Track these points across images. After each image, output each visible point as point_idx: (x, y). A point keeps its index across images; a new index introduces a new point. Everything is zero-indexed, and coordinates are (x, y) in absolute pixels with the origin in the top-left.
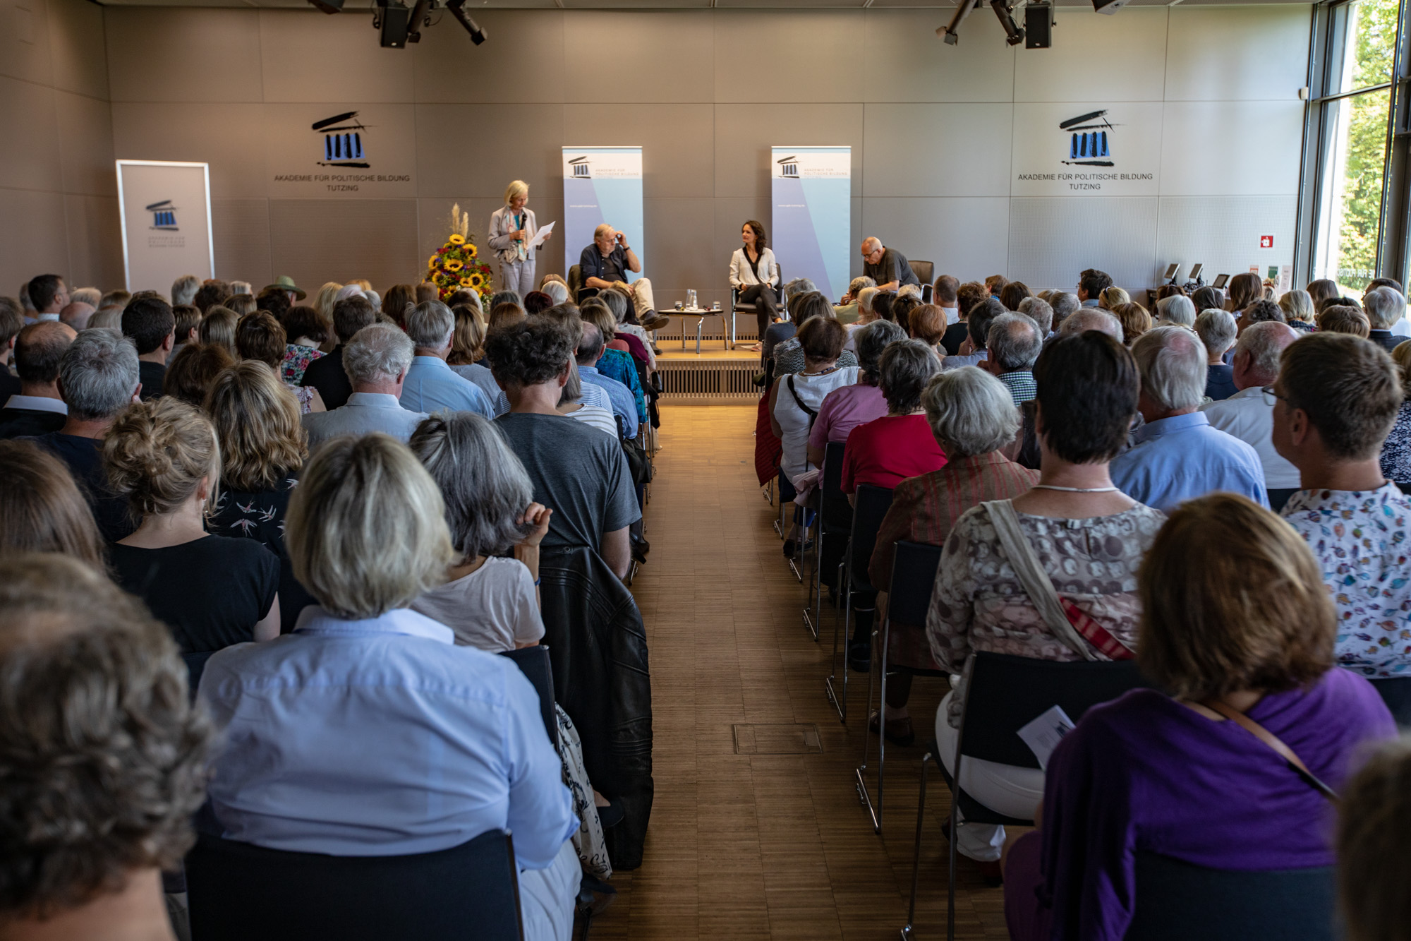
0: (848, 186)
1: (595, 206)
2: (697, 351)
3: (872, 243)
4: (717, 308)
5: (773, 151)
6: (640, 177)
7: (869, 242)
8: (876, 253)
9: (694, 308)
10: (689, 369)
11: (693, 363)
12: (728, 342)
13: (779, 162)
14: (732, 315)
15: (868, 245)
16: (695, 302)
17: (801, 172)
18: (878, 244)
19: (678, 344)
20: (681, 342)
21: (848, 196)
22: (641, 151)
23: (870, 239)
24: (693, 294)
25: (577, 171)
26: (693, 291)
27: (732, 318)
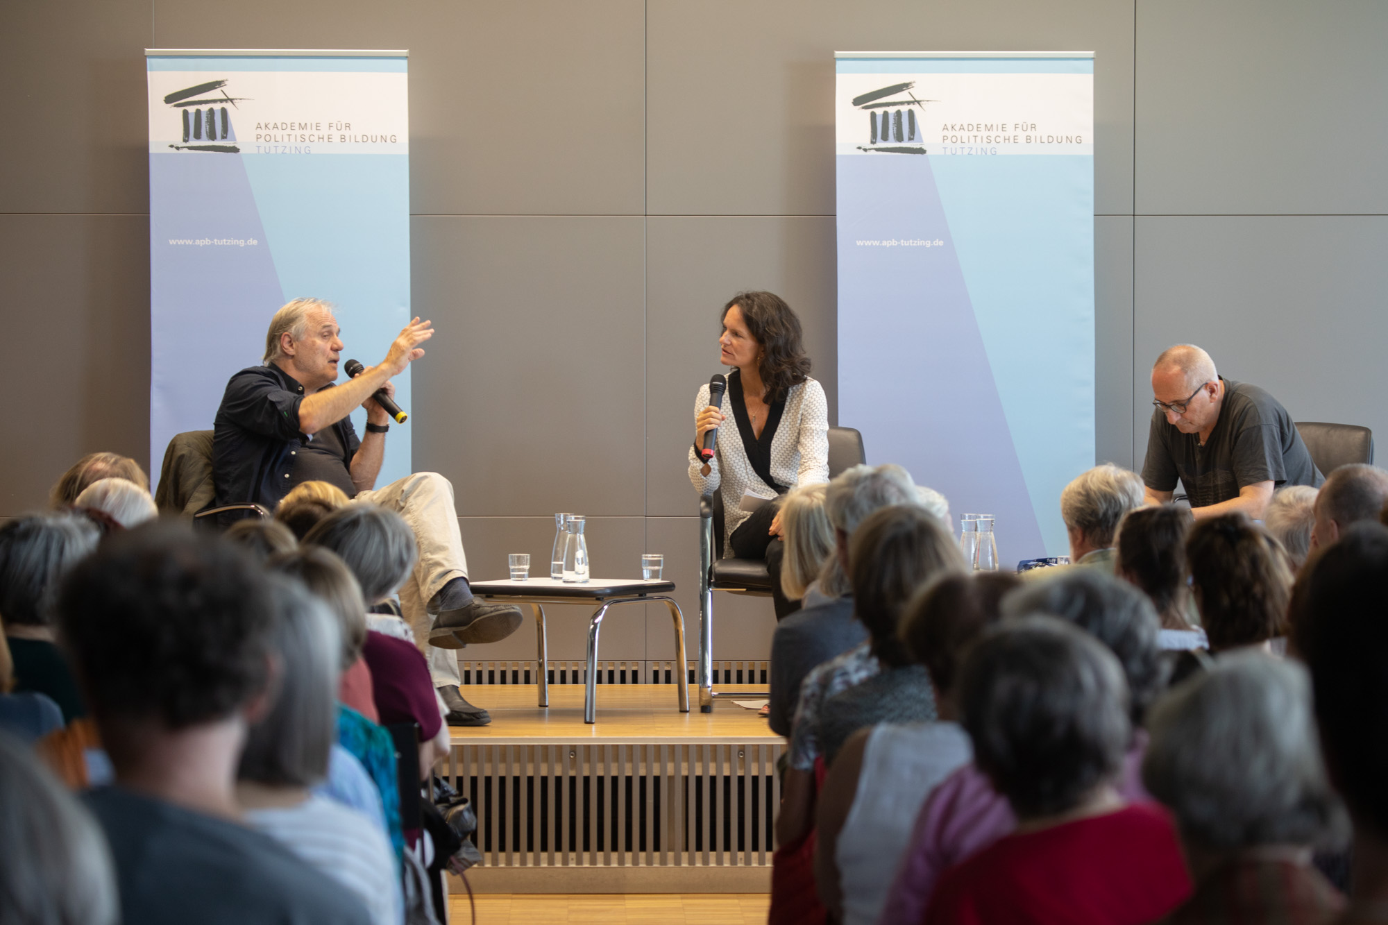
0: (1086, 181)
1: (253, 242)
2: (586, 716)
3: (1186, 363)
4: (654, 575)
5: (839, 64)
6: (402, 147)
7: (1177, 361)
8: (1204, 393)
9: (579, 577)
10: (558, 772)
11: (574, 752)
12: (691, 690)
13: (857, 102)
14: (703, 599)
15: (1176, 369)
16: (581, 554)
17: (929, 132)
18: (1206, 367)
19: (526, 695)
20: (533, 689)
21: (1088, 213)
22: (405, 63)
23: (1178, 351)
24: (574, 528)
25: (192, 127)
26: (572, 518)
27: (703, 608)
